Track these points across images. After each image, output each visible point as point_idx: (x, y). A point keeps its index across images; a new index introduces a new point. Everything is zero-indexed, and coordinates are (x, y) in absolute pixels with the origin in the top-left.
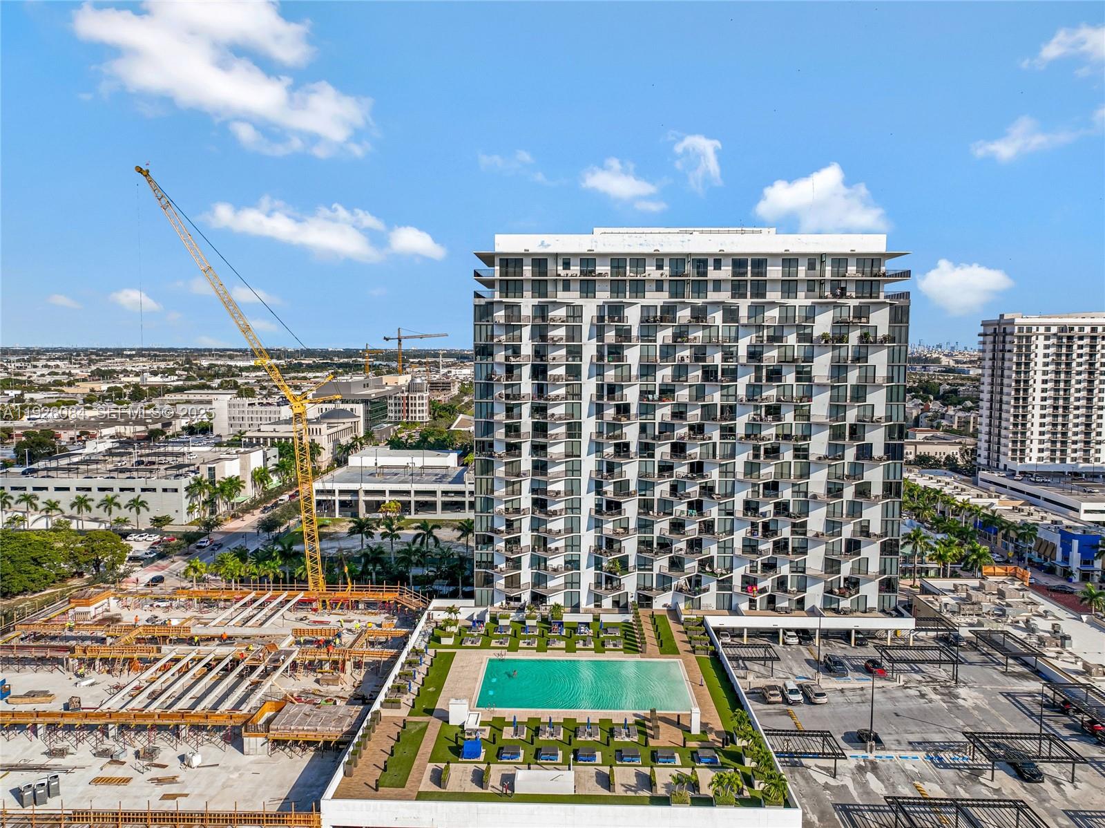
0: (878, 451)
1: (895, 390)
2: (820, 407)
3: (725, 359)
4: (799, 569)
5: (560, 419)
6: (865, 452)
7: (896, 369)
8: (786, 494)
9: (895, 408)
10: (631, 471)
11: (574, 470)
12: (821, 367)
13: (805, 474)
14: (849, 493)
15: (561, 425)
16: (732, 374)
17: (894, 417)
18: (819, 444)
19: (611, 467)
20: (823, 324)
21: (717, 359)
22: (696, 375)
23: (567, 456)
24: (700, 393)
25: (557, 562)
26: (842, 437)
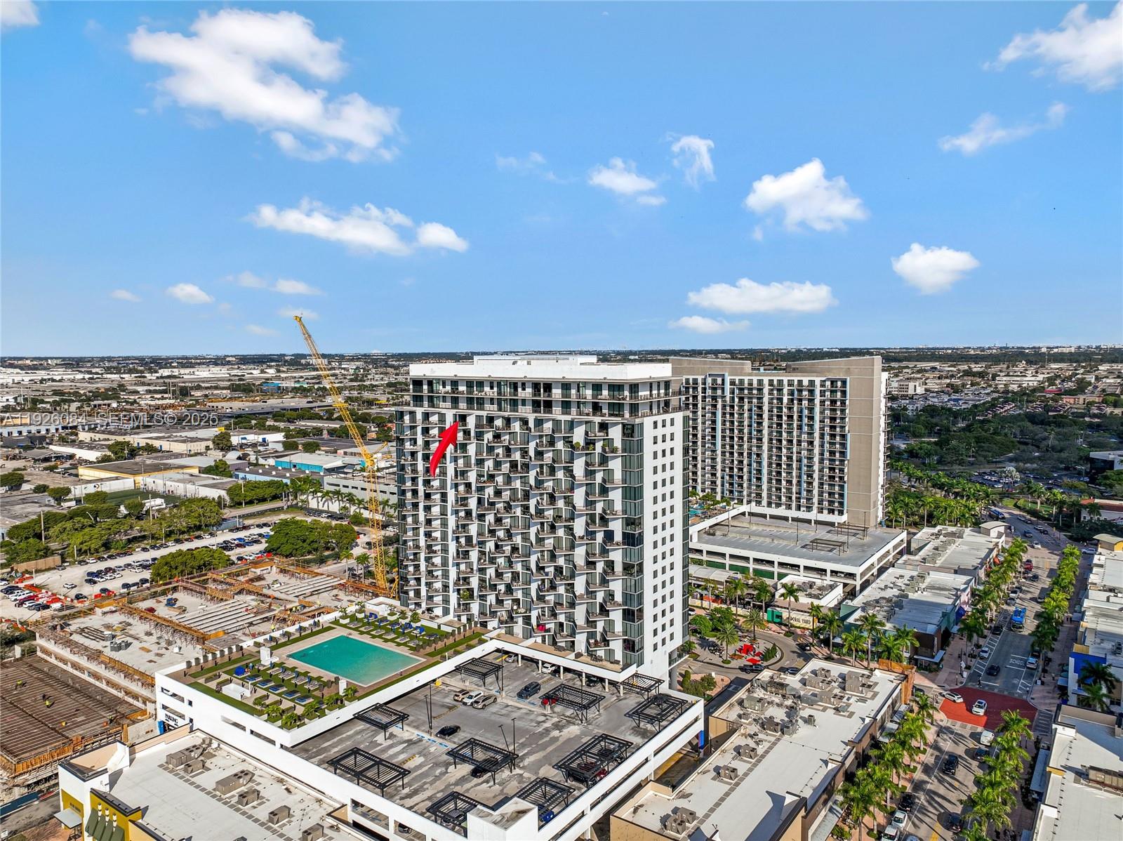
0: (618, 537)
1: (628, 489)
2: (579, 497)
3: (523, 457)
4: (570, 618)
5: (437, 489)
6: (609, 536)
7: (628, 473)
8: (561, 562)
9: (628, 504)
10: (473, 529)
11: (444, 524)
12: (579, 467)
13: (572, 547)
14: (600, 567)
15: (437, 493)
16: (526, 467)
17: (628, 512)
18: (579, 527)
19: (464, 526)
20: (579, 436)
21: (517, 456)
22: (506, 467)
23: (441, 515)
24: (508, 480)
25: (438, 585)
26: (594, 522)
